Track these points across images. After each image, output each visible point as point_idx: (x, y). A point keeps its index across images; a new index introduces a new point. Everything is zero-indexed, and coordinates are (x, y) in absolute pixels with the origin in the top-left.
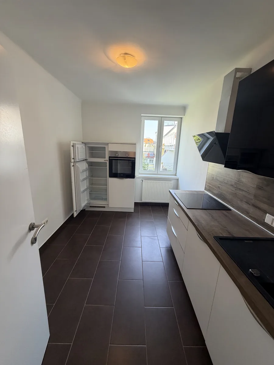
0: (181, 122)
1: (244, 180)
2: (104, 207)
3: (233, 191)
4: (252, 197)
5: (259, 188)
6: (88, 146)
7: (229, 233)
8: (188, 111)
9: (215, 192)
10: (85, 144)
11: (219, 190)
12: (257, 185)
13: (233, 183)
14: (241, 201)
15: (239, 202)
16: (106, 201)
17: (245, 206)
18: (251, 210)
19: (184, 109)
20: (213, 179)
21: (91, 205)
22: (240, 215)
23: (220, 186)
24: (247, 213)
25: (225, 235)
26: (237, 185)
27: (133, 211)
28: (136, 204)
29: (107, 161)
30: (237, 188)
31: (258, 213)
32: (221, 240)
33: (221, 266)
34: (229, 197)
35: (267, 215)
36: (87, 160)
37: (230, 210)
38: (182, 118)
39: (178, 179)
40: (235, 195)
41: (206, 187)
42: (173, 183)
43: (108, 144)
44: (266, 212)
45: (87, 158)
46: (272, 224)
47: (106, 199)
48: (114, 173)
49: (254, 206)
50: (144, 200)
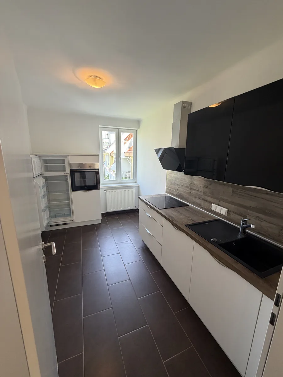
0: (136, 134)
1: (195, 182)
2: (68, 224)
3: (188, 190)
4: (202, 194)
5: (206, 187)
6: (43, 159)
7: (193, 221)
8: (142, 125)
9: (175, 193)
10: (40, 156)
11: (178, 192)
12: (204, 185)
13: (188, 185)
14: (195, 197)
15: (194, 199)
16: (69, 217)
17: (198, 201)
18: (203, 203)
19: (138, 122)
20: (172, 184)
21: (52, 224)
22: (195, 208)
23: (177, 188)
24: (199, 205)
25: (191, 223)
26: (190, 187)
27: (100, 222)
28: (103, 215)
29: (68, 174)
30: (191, 189)
31: (207, 204)
32: (190, 226)
33: (195, 242)
34: (186, 196)
35: (213, 204)
36: (43, 174)
37: (189, 205)
38: (136, 130)
39: (139, 186)
40: (190, 194)
41: (167, 190)
42: (134, 190)
43: (68, 156)
44: (211, 203)
45: (43, 173)
46: (216, 210)
47: (69, 215)
48: (77, 186)
49: (204, 200)
50: (110, 210)
